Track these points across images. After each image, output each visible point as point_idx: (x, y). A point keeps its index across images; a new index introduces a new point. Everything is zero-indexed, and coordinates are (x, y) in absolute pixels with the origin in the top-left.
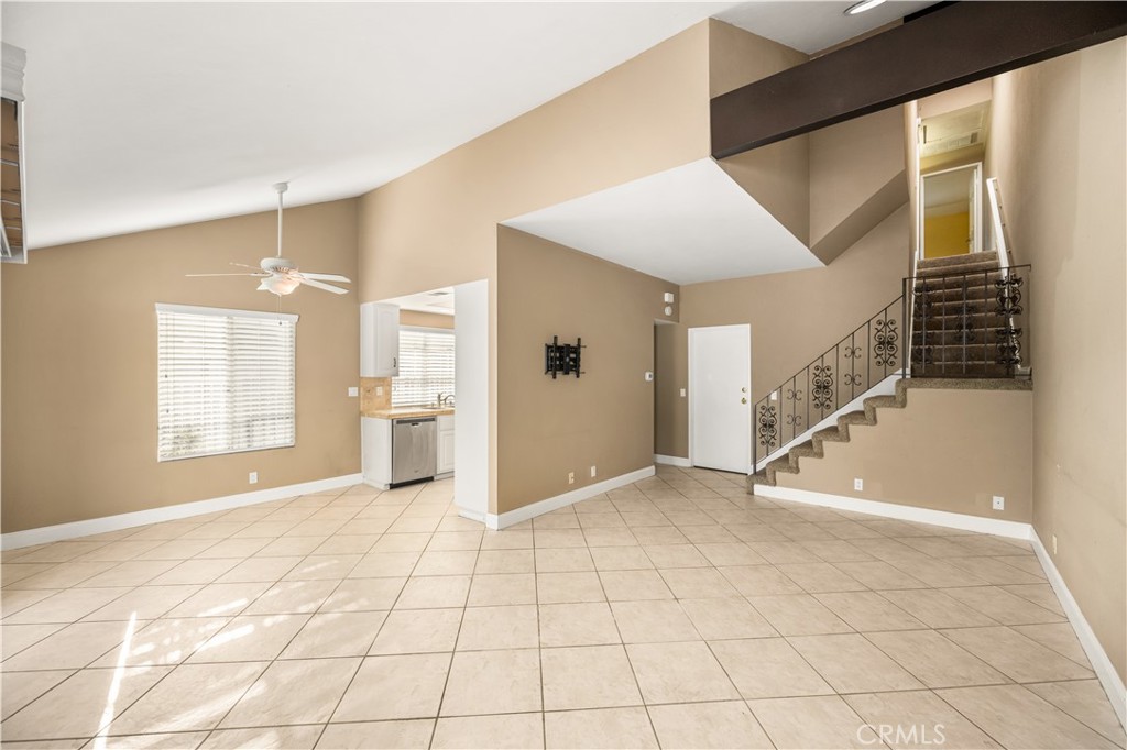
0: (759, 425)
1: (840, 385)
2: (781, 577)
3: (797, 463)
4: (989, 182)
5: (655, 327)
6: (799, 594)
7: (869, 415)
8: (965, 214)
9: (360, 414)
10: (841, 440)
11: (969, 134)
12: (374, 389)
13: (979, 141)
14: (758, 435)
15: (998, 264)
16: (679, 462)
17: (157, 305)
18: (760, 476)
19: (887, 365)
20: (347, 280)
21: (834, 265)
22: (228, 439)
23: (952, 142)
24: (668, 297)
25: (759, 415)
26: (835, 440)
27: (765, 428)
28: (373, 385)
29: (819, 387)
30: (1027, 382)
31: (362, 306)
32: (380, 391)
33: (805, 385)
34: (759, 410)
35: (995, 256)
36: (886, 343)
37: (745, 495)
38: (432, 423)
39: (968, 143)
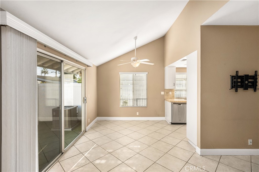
9: (165, 100)
12: (169, 92)
17: (120, 73)
20: (148, 60)
22: (133, 103)
28: (168, 91)
31: (165, 67)
32: (170, 93)
38: (185, 105)
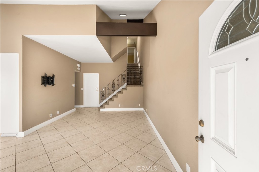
0: (101, 96)
1: (116, 86)
2: (109, 127)
3: (109, 103)
4: (137, 51)
5: (75, 72)
6: (113, 129)
7: (121, 92)
8: (133, 56)
10: (117, 97)
11: (134, 42)
13: (135, 44)
14: (101, 98)
15: (138, 66)
16: (81, 106)
18: (102, 107)
19: (124, 82)
21: (115, 62)
23: (132, 43)
24: (78, 65)
25: (101, 93)
26: (116, 97)
27: (102, 96)
29: (113, 87)
30: (143, 85)
33: (110, 86)
34: (101, 92)
35: (137, 64)
36: (124, 78)
37: (98, 112)
39: (134, 44)
